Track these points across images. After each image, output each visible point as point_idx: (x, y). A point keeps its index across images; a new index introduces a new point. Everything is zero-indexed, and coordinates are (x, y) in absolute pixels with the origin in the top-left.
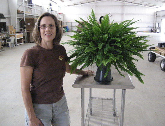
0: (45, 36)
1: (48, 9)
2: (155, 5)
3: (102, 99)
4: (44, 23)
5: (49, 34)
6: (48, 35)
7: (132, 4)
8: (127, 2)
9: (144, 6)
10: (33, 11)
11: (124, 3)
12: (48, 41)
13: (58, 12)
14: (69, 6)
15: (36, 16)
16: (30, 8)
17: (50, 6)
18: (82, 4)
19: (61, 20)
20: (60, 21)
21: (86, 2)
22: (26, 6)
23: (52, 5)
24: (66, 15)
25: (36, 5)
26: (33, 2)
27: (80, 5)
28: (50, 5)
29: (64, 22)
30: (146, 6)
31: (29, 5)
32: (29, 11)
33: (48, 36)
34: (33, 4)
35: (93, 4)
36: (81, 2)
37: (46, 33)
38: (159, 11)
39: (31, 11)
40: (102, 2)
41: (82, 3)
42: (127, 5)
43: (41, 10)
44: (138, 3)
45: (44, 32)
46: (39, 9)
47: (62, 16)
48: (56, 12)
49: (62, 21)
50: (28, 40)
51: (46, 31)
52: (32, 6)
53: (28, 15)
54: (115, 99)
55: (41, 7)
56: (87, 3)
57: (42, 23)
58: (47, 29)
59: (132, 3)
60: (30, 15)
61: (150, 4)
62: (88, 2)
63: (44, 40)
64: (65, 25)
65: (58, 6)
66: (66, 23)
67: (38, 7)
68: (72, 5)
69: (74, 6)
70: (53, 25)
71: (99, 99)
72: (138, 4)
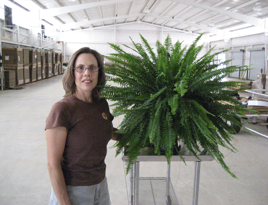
0: (83, 83)
1: (39, 34)
2: (208, 33)
3: (150, 179)
4: (82, 63)
5: (89, 80)
6: (87, 81)
7: (173, 29)
8: (165, 26)
9: (192, 33)
10: (14, 36)
11: (161, 28)
12: (87, 91)
13: (55, 40)
14: (73, 30)
15: (20, 45)
16: (9, 32)
17: (42, 29)
18: (94, 27)
19: (59, 52)
20: (59, 54)
21: (100, 24)
22: (3, 28)
23: (45, 27)
24: (67, 44)
25: (20, 27)
26: (13, 22)
27: (92, 29)
28: (43, 27)
29: (64, 55)
30: (194, 34)
31: (8, 27)
32: (7, 36)
33: (87, 83)
34: (14, 25)
35: (112, 28)
36: (92, 24)
37: (84, 78)
38: (214, 42)
39: (11, 37)
40: (125, 25)
41: (94, 25)
42: (166, 30)
43: (27, 35)
44: (182, 28)
45: (81, 77)
46: (24, 33)
47: (62, 46)
48: (52, 39)
49: (61, 54)
50: (5, 84)
51: (84, 75)
52: (12, 28)
53: (6, 43)
54: (169, 178)
55: (27, 30)
56: (102, 25)
57: (78, 63)
58: (86, 72)
59: (172, 27)
60: (8, 43)
61: (199, 30)
62: (105, 25)
63: (80, 88)
64: (66, 60)
65: (57, 30)
66: (67, 57)
67: (22, 30)
68: (78, 29)
69: (81, 30)
70: (95, 67)
71: (145, 179)
72: (182, 30)
